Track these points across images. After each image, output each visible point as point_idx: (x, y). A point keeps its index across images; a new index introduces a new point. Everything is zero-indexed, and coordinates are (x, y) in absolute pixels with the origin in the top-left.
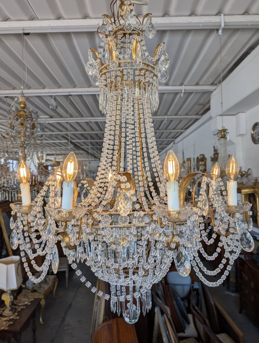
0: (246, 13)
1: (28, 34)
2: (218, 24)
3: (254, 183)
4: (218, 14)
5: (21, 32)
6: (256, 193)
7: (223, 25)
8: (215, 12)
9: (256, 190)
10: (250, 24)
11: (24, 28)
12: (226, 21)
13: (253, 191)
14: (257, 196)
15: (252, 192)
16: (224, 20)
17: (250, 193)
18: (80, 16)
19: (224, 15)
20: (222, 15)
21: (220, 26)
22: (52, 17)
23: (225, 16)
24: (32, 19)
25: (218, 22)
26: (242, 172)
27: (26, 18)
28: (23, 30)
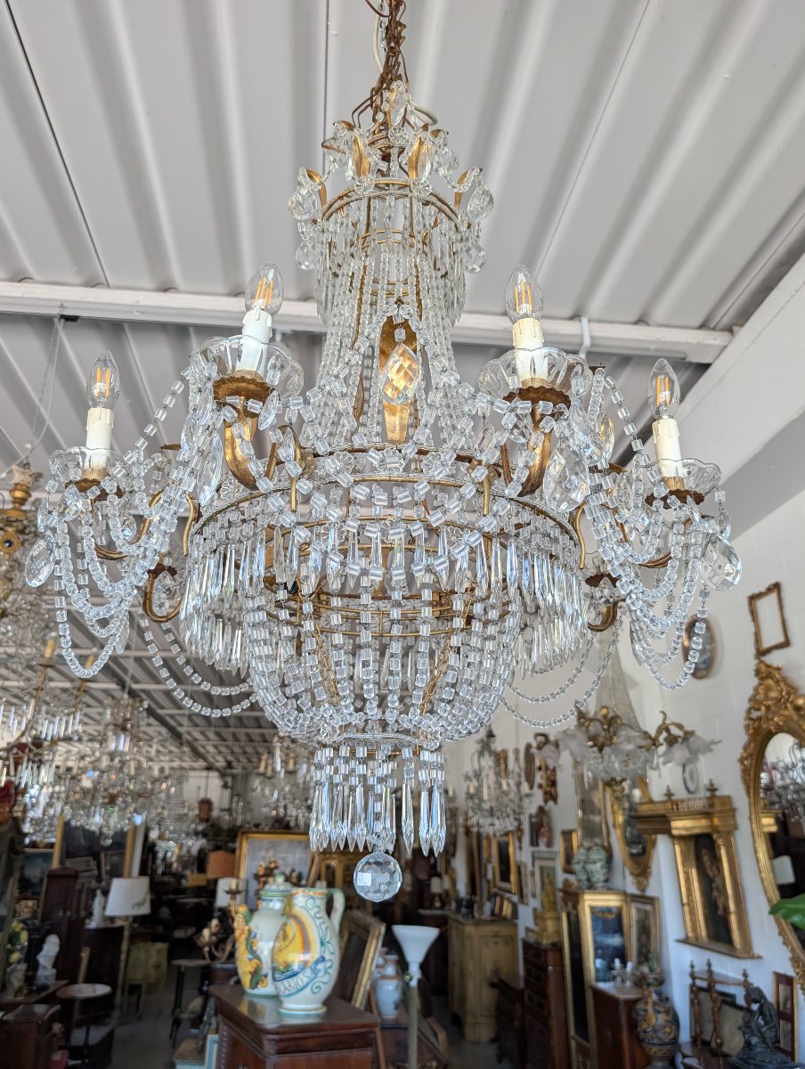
0: (641, 321)
1: (73, 319)
2: (576, 340)
3: (708, 798)
4: (575, 316)
5: (56, 311)
6: (718, 832)
7: (587, 342)
8: (568, 312)
9: (716, 821)
10: (653, 347)
11: (65, 304)
12: (596, 334)
13: (707, 827)
14: (720, 842)
15: (706, 831)
16: (590, 331)
17: (697, 831)
18: (222, 290)
19: (590, 321)
20: (584, 320)
21: (581, 344)
22: (148, 284)
23: (592, 324)
24: (92, 283)
25: (575, 336)
26: (668, 730)
27: (78, 280)
28: (62, 306)
